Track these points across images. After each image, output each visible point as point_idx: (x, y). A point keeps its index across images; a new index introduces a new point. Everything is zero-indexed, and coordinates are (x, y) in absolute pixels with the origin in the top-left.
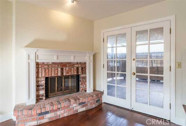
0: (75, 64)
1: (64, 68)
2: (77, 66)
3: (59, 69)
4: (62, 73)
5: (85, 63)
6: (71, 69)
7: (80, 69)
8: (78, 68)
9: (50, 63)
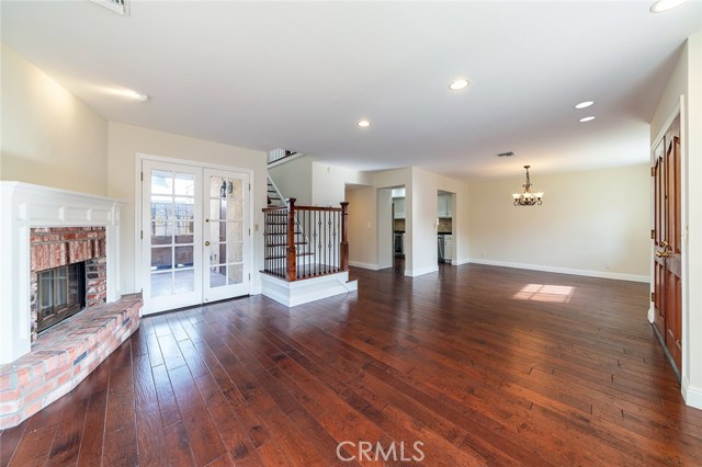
0: (88, 232)
1: (71, 243)
2: (90, 236)
3: (63, 247)
4: (68, 259)
5: (104, 229)
6: (82, 245)
7: (96, 243)
8: (93, 242)
9: (46, 230)
